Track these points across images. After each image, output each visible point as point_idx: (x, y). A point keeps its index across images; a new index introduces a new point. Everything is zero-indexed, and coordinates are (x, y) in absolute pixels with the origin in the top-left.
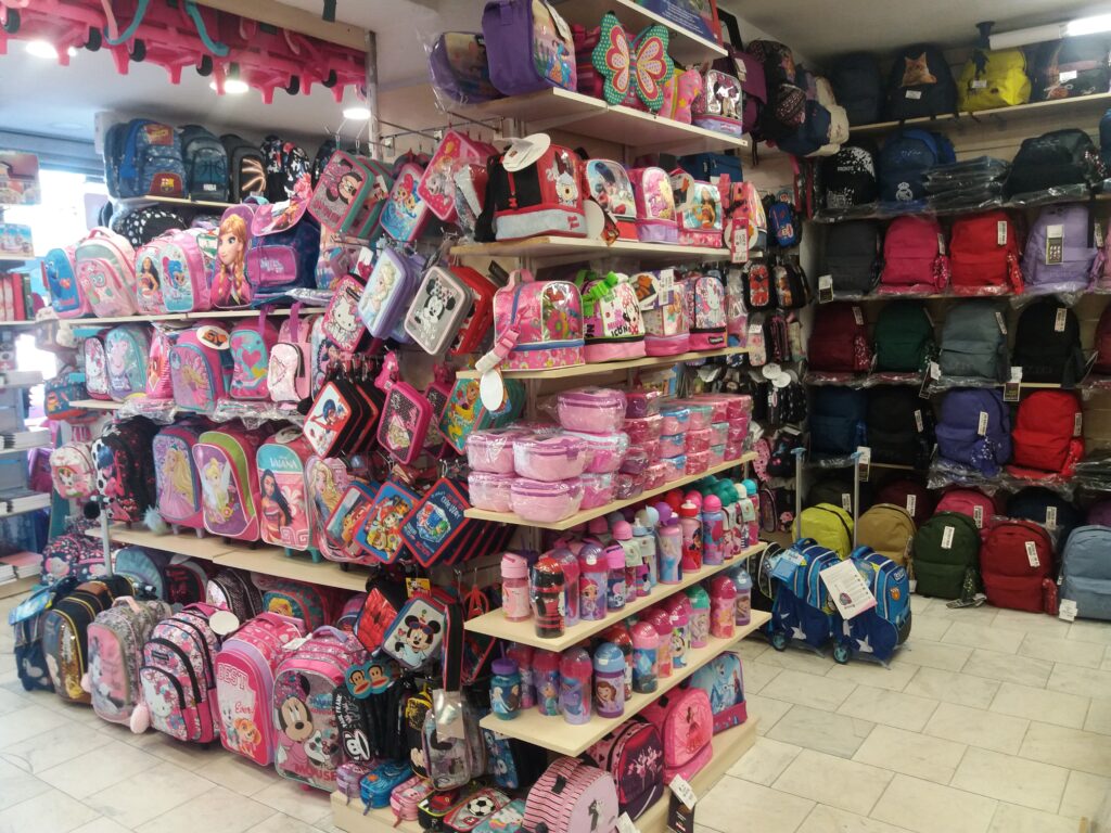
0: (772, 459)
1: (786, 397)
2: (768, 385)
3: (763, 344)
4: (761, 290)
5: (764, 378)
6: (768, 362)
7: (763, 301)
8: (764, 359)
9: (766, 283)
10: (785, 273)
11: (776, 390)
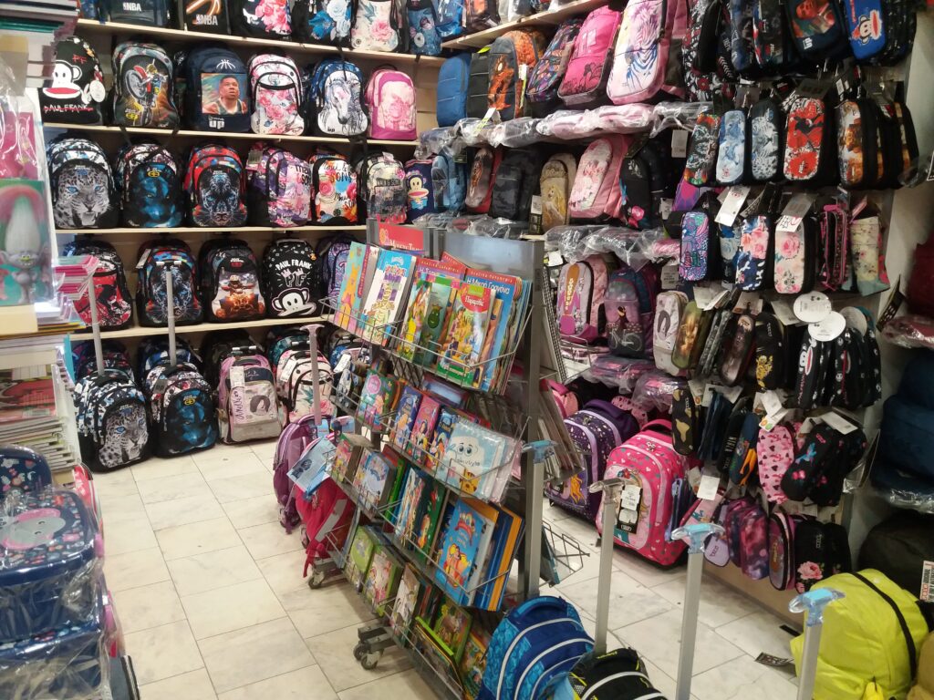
0: (793, 467)
1: (830, 362)
2: (799, 333)
3: (801, 254)
4: (806, 149)
5: (795, 317)
6: (807, 288)
7: (806, 170)
8: (799, 282)
9: (817, 134)
10: (858, 115)
11: (814, 344)
